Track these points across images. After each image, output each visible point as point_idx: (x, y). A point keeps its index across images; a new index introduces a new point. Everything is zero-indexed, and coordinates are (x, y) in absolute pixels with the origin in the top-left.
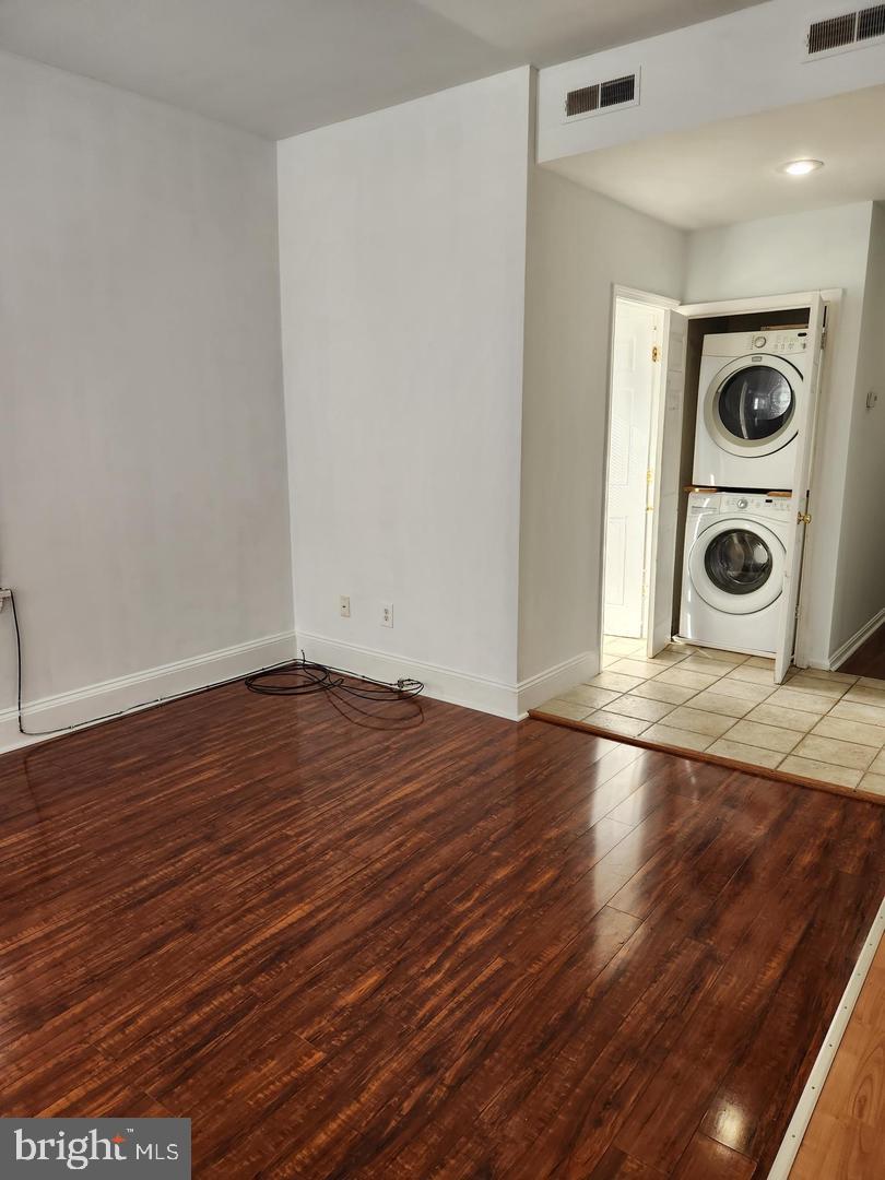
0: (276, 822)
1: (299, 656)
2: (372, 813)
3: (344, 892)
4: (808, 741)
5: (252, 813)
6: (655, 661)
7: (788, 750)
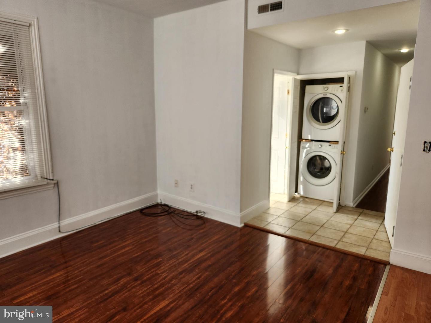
0: (154, 268)
1: (159, 201)
2: (189, 264)
3: (180, 296)
4: (346, 236)
5: (145, 264)
6: (290, 203)
7: (339, 239)
